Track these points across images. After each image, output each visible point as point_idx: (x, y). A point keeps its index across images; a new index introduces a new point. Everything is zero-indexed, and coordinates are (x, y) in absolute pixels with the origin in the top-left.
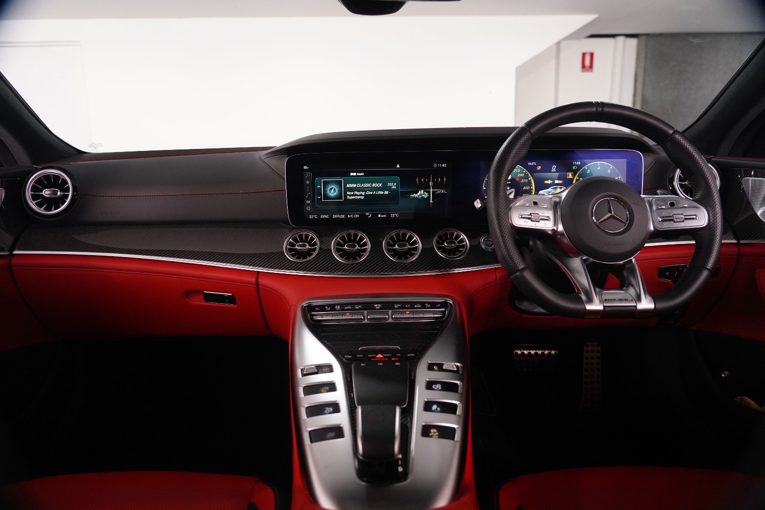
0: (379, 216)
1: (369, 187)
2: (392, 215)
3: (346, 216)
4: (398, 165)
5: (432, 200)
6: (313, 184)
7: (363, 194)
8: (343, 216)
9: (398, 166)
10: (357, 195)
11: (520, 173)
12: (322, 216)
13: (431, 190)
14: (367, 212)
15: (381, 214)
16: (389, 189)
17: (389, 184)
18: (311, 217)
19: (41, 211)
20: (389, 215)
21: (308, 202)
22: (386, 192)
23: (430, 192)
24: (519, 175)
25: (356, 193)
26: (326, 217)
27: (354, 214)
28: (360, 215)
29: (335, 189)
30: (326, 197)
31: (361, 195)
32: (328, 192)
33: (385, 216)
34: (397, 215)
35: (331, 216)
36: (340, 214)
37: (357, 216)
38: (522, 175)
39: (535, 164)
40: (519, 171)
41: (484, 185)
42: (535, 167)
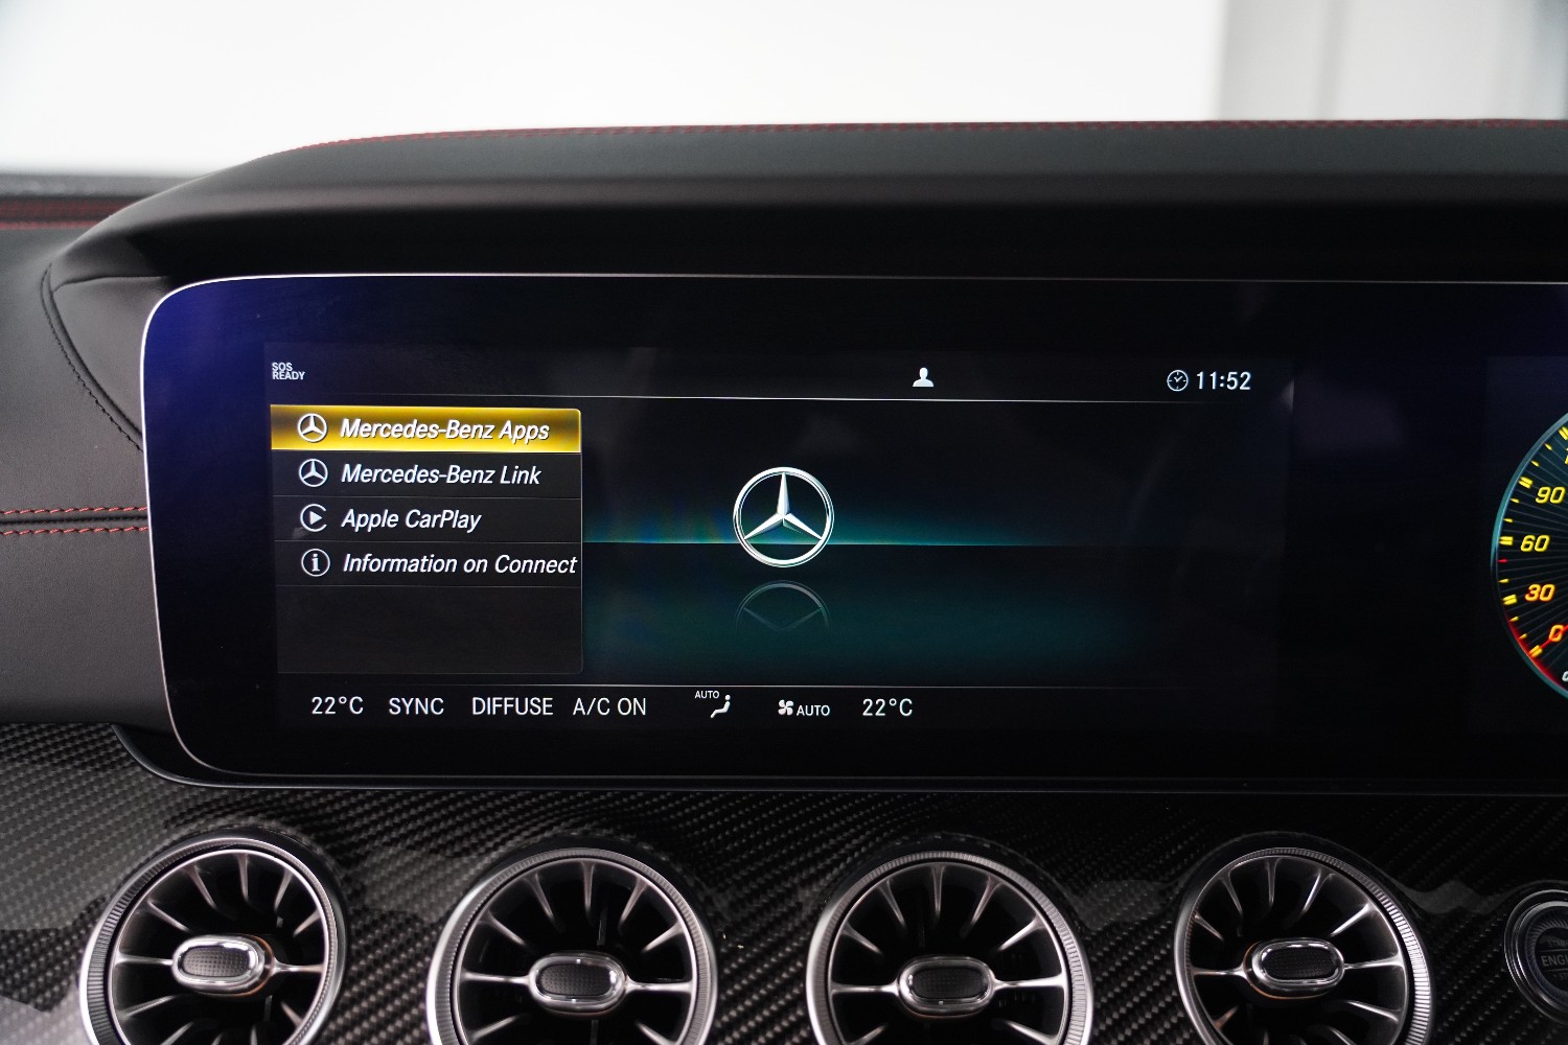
0: (786, 708)
2: (873, 708)
3: (562, 703)
4: (924, 372)
8: (541, 706)
9: (923, 380)
12: (395, 706)
14: (707, 680)
15: (799, 699)
18: (323, 705)
20: (848, 704)
26: (426, 707)
27: (614, 695)
28: (661, 699)
33: (822, 710)
34: (904, 707)
35: (457, 704)
36: (523, 694)
37: (637, 706)
41: (1503, 516)
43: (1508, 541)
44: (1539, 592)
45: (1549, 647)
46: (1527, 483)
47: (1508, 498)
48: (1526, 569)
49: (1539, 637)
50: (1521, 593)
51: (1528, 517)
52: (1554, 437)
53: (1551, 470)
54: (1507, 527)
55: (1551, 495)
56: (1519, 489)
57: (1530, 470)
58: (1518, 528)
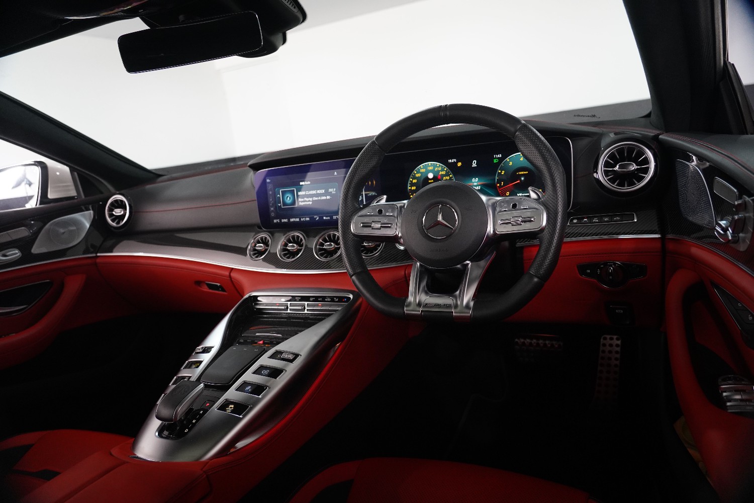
0: (325, 218)
1: (314, 194)
2: (334, 217)
3: (300, 219)
5: (366, 202)
6: (275, 194)
7: (311, 199)
8: (298, 220)
9: (336, 174)
10: (307, 201)
11: (442, 171)
13: (364, 193)
14: (315, 215)
15: (326, 217)
16: (330, 194)
17: (330, 190)
18: (275, 221)
19: (114, 224)
20: (331, 217)
21: (272, 209)
22: (328, 197)
23: (363, 195)
24: (441, 173)
25: (306, 199)
27: (305, 218)
28: (310, 218)
29: (290, 198)
30: (285, 204)
31: (309, 201)
32: (286, 199)
33: (329, 218)
35: (289, 220)
36: (296, 218)
37: (308, 219)
38: (444, 173)
39: (455, 160)
40: (440, 169)
41: (409, 185)
42: (455, 163)
43: (410, 188)
46: (411, 180)
47: (409, 182)
51: (412, 184)
52: (414, 173)
53: (414, 178)
54: (410, 186)
55: (415, 181)
56: (410, 181)
57: (411, 178)
58: (411, 186)
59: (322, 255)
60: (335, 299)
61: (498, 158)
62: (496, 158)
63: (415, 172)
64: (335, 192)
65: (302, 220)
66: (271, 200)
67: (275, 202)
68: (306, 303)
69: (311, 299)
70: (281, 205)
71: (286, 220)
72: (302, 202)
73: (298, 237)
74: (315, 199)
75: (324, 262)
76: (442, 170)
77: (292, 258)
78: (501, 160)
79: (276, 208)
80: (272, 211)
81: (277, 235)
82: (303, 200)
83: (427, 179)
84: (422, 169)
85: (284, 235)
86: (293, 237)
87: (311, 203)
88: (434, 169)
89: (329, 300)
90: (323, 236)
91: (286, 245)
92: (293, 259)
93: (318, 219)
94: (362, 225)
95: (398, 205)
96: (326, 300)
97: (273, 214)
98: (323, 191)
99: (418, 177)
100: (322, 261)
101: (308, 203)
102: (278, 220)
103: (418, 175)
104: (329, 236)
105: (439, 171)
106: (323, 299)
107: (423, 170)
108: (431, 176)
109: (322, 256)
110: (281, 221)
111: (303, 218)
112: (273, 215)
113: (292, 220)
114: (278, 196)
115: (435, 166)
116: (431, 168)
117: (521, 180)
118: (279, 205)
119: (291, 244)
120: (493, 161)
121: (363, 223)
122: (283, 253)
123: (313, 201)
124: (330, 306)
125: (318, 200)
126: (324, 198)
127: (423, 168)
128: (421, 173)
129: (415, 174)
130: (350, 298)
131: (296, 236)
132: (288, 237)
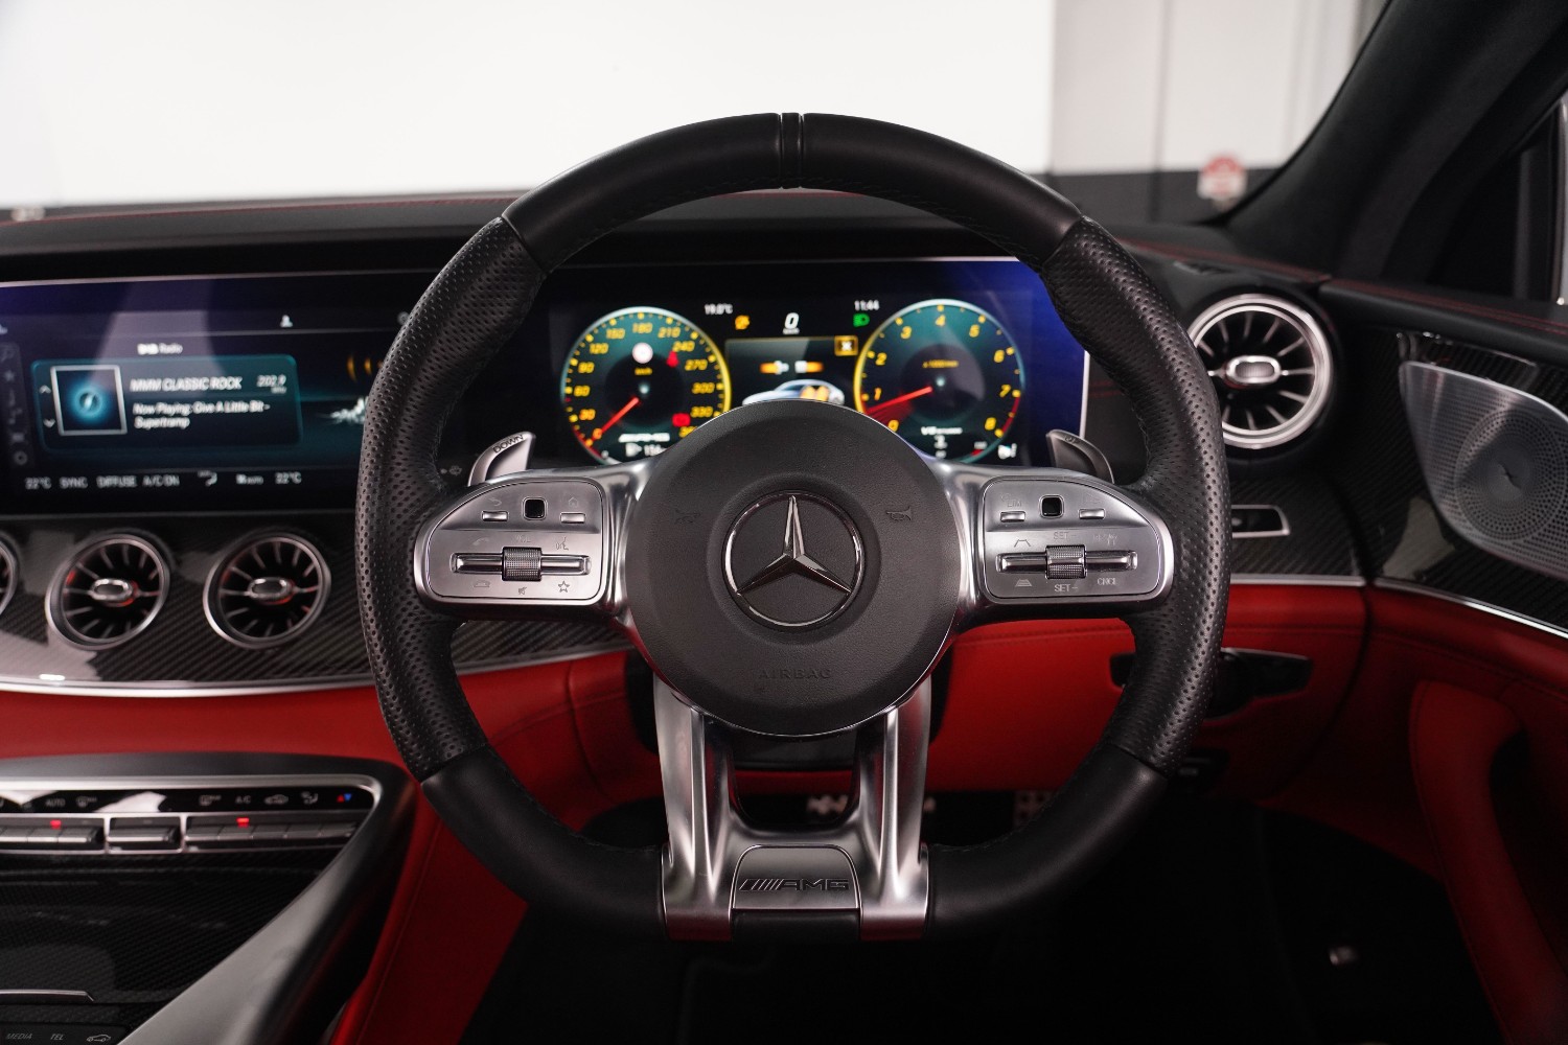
0: (241, 479)
1: (199, 391)
2: (282, 478)
3: (139, 480)
4: (286, 319)
6: (28, 382)
7: (185, 409)
8: (130, 481)
9: (286, 322)
10: (167, 416)
11: (681, 339)
12: (64, 483)
14: (205, 466)
15: (248, 474)
16: (264, 394)
17: (264, 381)
18: (32, 483)
20: (270, 478)
21: (17, 437)
22: (257, 406)
24: (678, 347)
25: (162, 407)
27: (163, 475)
28: (181, 477)
29: (95, 400)
30: (71, 420)
31: (178, 415)
32: (76, 404)
33: (258, 480)
34: (296, 477)
35: (92, 481)
36: (121, 475)
37: (172, 480)
38: (688, 347)
39: (728, 309)
40: (676, 332)
41: (565, 380)
42: (727, 320)
43: (569, 391)
44: (588, 414)
45: (595, 441)
46: (574, 362)
47: (567, 370)
48: (580, 404)
49: (589, 436)
50: (578, 414)
51: (577, 379)
52: (585, 341)
53: (585, 356)
54: (568, 385)
55: (586, 368)
56: (571, 367)
57: (575, 357)
58: (573, 385)
59: (240, 622)
60: (305, 795)
61: (870, 313)
62: (861, 312)
63: (590, 338)
64: (283, 390)
65: (147, 481)
66: (12, 403)
67: (32, 414)
68: (184, 817)
69: (205, 801)
70: (56, 425)
71: (79, 482)
72: (146, 417)
73: (136, 552)
74: (201, 408)
75: (252, 652)
76: (685, 337)
77: (111, 635)
78: (876, 318)
79: (33, 433)
80: (19, 446)
81: (41, 539)
82: (150, 410)
83: (630, 363)
84: (612, 327)
85: (77, 540)
86: (115, 551)
87: (184, 423)
88: (656, 330)
89: (281, 800)
90: (245, 551)
91: (83, 581)
92: (118, 641)
93: (213, 480)
94: (460, 563)
95: (606, 483)
96: (268, 801)
97: (20, 458)
98: (236, 383)
99: (600, 355)
100: (241, 649)
101: (173, 423)
102: (46, 482)
103: (599, 349)
104: (267, 551)
105: (671, 341)
106: (257, 798)
107: (616, 334)
108: (643, 353)
109: (240, 627)
110: (55, 483)
111: (151, 476)
112: (23, 462)
113: (106, 482)
114: (45, 389)
115: (659, 322)
116: (644, 328)
117: (934, 386)
118: (50, 424)
119: (106, 581)
120: (852, 321)
121: (464, 556)
122: (70, 613)
123: (192, 416)
124: (288, 824)
125: (215, 415)
126: (239, 407)
127: (617, 327)
128: (612, 342)
129: (588, 344)
130: (370, 796)
131: (125, 549)
132: (90, 552)
